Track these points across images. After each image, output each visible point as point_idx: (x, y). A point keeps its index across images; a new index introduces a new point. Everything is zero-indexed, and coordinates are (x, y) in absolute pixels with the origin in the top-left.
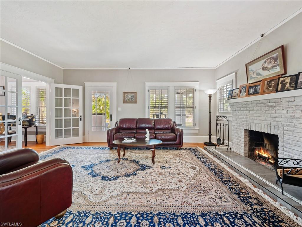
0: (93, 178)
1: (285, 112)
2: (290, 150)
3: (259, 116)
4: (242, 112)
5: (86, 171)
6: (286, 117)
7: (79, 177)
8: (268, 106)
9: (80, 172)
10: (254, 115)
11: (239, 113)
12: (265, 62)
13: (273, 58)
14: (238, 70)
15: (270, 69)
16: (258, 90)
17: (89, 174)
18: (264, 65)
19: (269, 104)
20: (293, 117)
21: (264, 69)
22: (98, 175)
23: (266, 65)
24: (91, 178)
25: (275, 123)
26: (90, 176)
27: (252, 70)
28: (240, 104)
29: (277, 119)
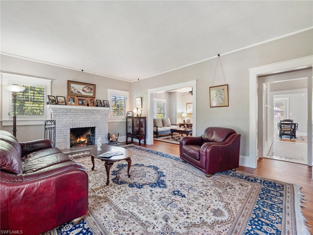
0: (163, 171)
1: (99, 116)
2: (102, 132)
3: (84, 118)
4: (67, 116)
5: (165, 180)
6: (100, 118)
7: (173, 176)
8: (92, 113)
9: (170, 181)
10: (80, 118)
11: (63, 116)
12: (85, 87)
13: (90, 88)
14: (55, 79)
15: (87, 92)
16: (84, 103)
17: (164, 176)
18: (84, 89)
19: (93, 112)
20: (102, 118)
21: (83, 90)
22: (158, 173)
23: (85, 89)
24: (165, 172)
25: (94, 121)
26: (164, 174)
27: (73, 87)
28: (68, 110)
29: (96, 119)
